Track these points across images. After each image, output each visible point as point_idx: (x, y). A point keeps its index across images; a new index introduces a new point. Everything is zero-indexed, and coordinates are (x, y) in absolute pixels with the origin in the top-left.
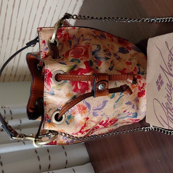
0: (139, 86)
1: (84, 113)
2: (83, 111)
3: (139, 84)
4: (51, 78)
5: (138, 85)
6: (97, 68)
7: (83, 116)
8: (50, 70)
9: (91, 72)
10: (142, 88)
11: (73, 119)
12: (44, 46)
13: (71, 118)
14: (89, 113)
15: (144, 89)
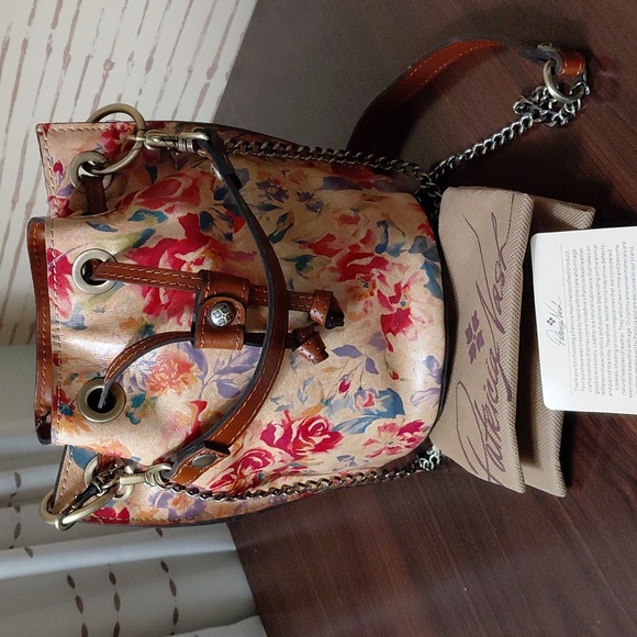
0: (379, 292)
1: (186, 383)
2: (182, 376)
3: (378, 287)
4: (68, 276)
5: (374, 288)
6: (229, 237)
7: (185, 393)
8: (63, 251)
9: (202, 249)
10: (395, 299)
11: (154, 406)
12: (60, 181)
13: (145, 402)
14: (204, 386)
15: (403, 304)
